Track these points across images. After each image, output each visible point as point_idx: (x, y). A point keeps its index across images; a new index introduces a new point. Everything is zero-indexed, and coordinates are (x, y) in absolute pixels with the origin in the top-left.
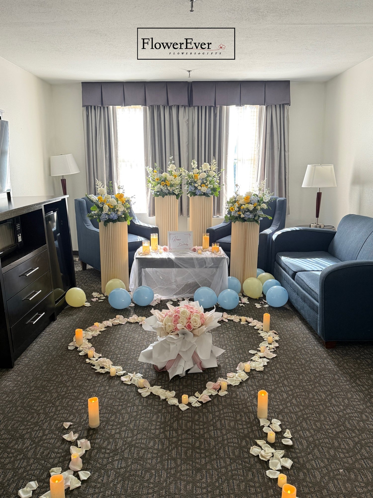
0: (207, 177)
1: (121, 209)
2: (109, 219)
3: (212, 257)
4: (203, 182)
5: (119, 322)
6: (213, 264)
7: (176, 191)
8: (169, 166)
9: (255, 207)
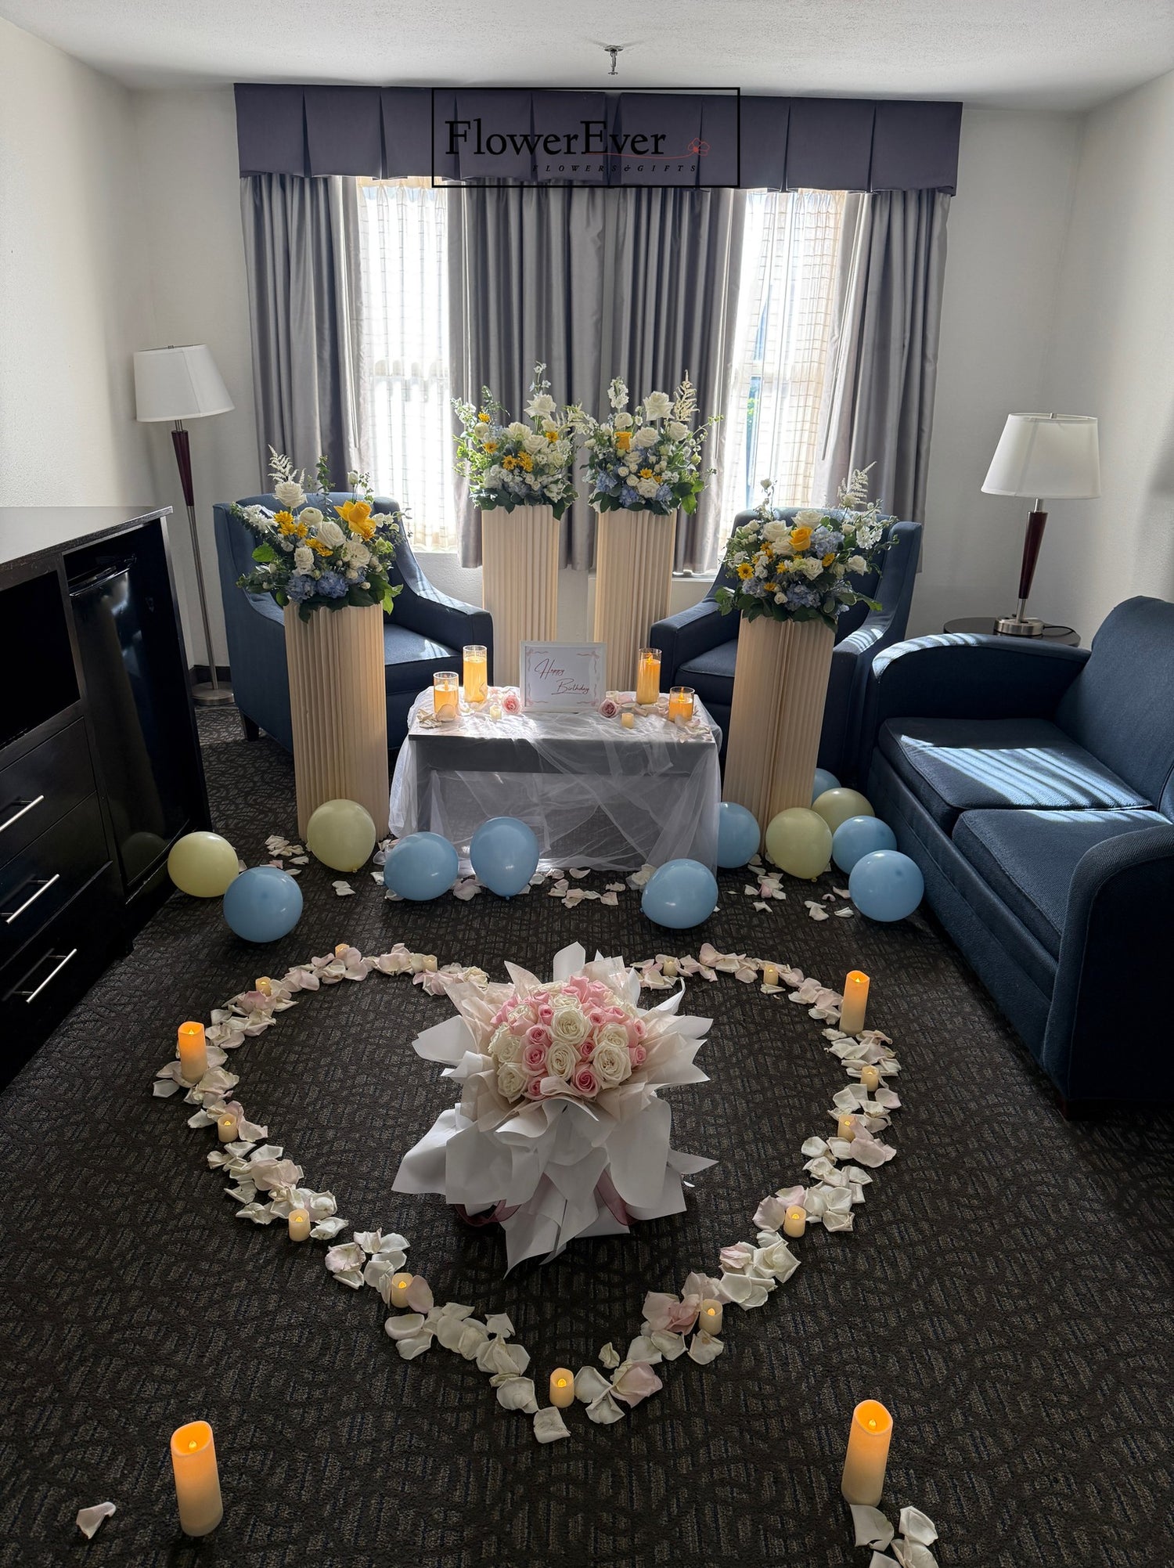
0: (661, 443)
1: (360, 558)
2: (317, 594)
3: (669, 741)
4: (646, 459)
5: (343, 971)
6: (671, 765)
7: (554, 488)
8: (533, 399)
9: (826, 569)
